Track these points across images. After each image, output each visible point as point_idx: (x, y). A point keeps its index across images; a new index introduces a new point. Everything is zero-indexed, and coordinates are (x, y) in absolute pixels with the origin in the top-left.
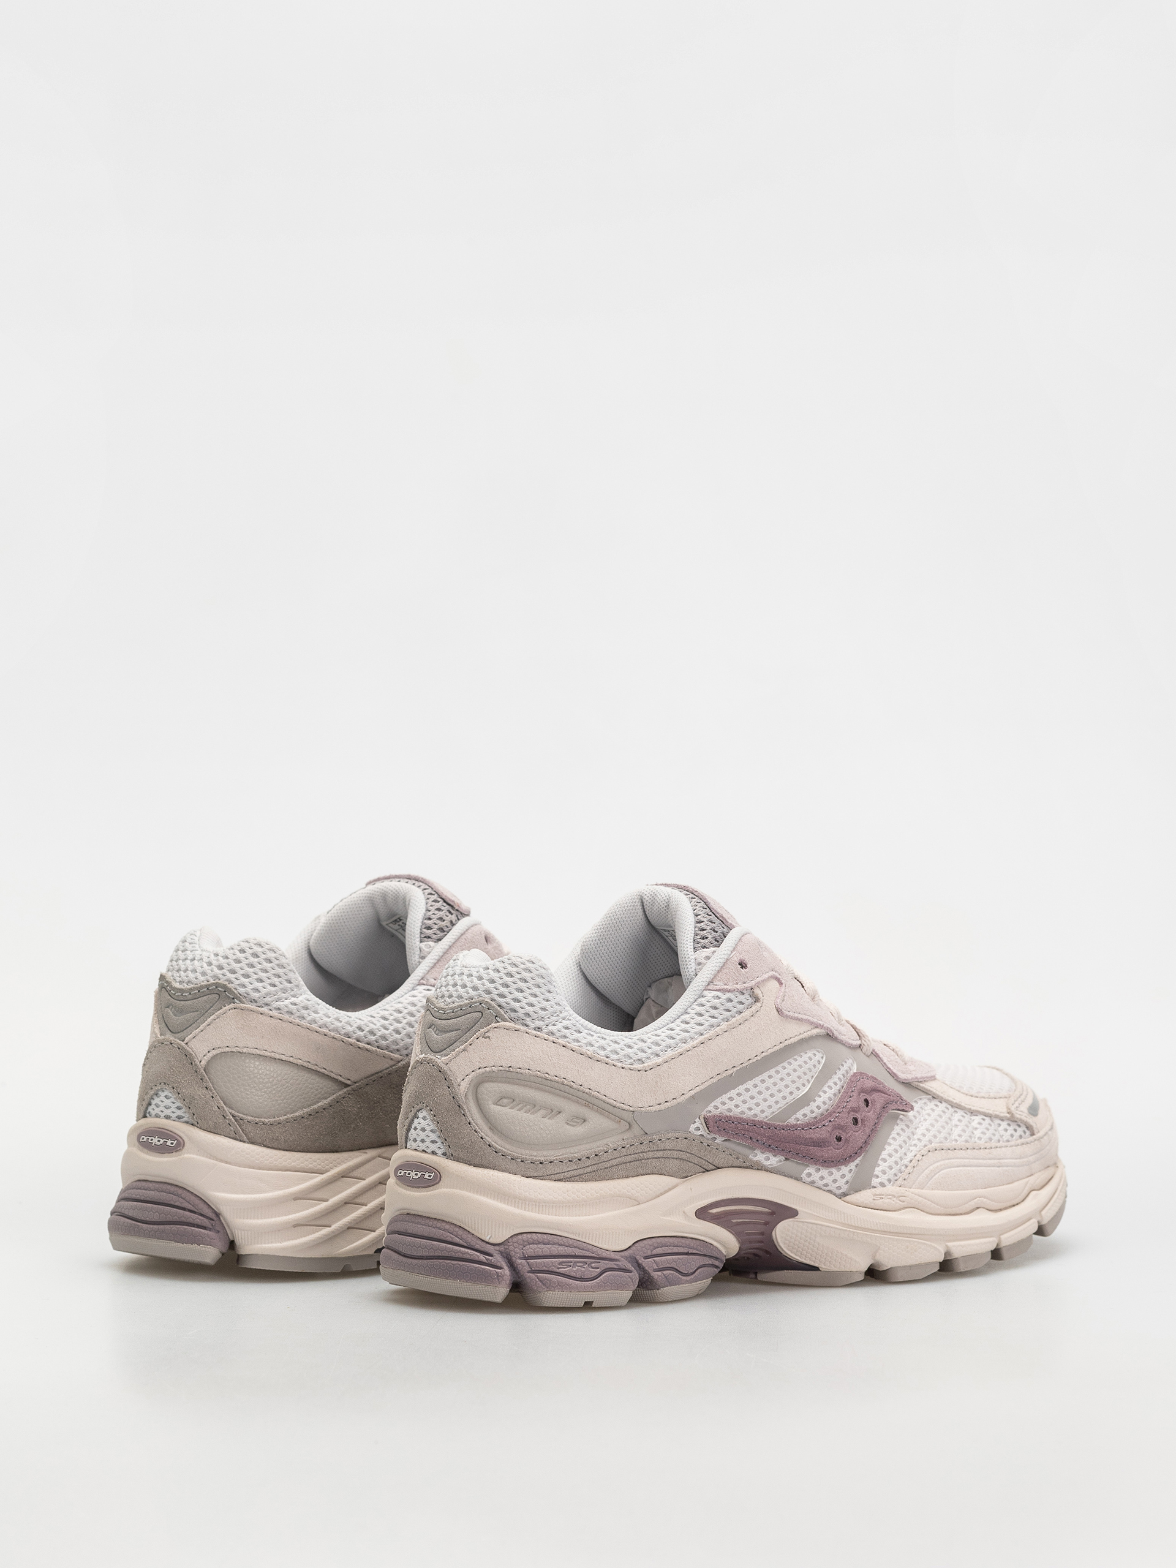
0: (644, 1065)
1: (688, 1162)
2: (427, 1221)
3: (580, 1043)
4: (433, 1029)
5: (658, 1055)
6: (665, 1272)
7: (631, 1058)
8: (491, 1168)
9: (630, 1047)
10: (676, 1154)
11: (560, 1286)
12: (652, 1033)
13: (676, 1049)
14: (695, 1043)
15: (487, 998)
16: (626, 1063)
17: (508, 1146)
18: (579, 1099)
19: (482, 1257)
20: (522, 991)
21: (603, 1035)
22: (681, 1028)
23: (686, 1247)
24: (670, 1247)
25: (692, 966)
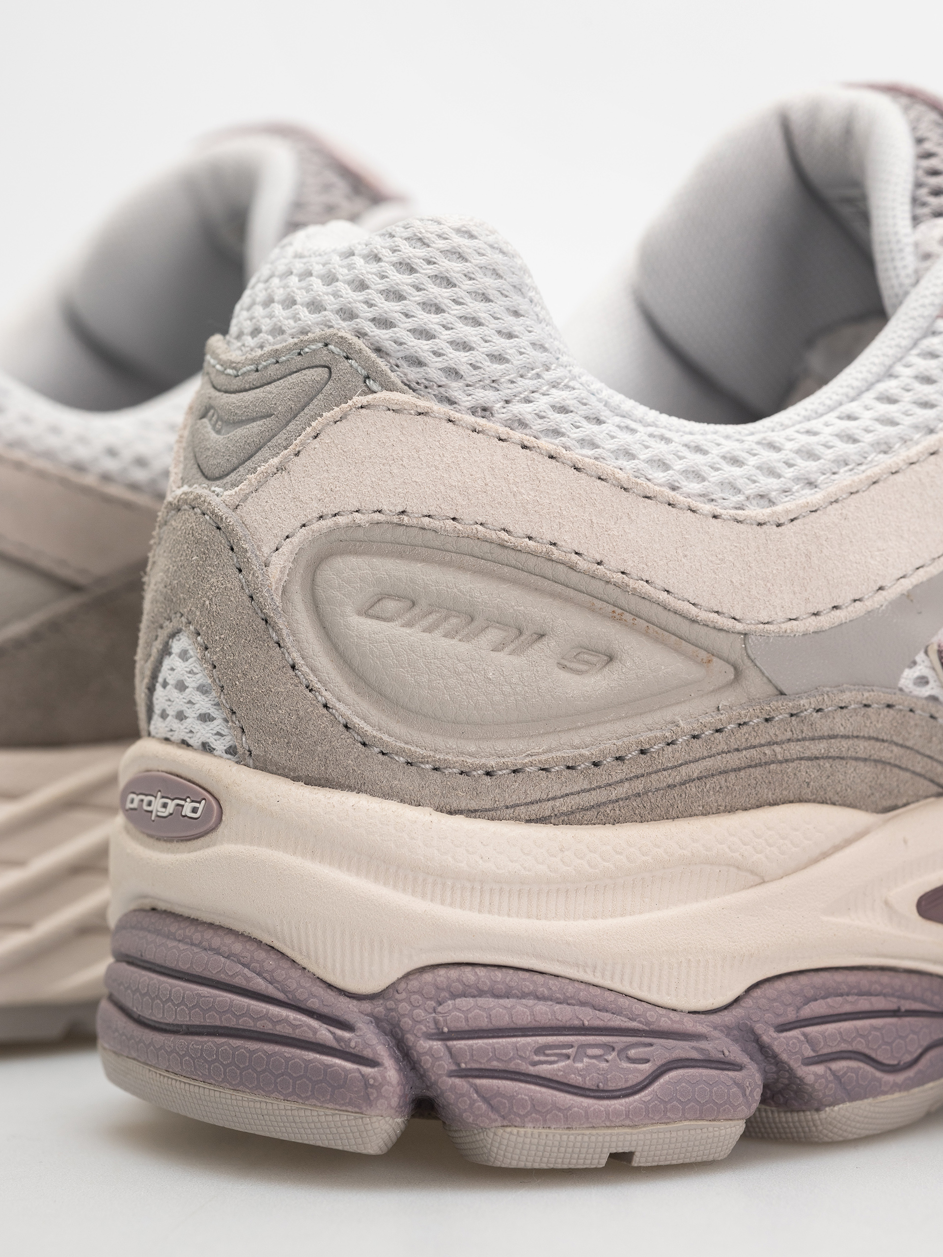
0: (774, 508)
1: (896, 770)
2: (190, 931)
3: (599, 451)
4: (210, 420)
5: (811, 484)
6: (836, 1066)
7: (739, 491)
8: (350, 788)
9: (736, 461)
10: (862, 748)
11: (538, 1112)
12: (798, 427)
13: (863, 468)
14: (913, 452)
15: (344, 329)
16: (726, 503)
17: (399, 729)
18: (596, 601)
19: (324, 1033)
20: (439, 310)
21: (663, 431)
22: (876, 415)
23: (893, 995)
24: (850, 998)
25: (907, 262)
